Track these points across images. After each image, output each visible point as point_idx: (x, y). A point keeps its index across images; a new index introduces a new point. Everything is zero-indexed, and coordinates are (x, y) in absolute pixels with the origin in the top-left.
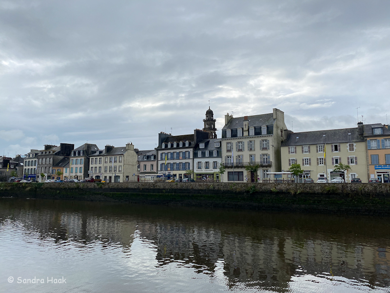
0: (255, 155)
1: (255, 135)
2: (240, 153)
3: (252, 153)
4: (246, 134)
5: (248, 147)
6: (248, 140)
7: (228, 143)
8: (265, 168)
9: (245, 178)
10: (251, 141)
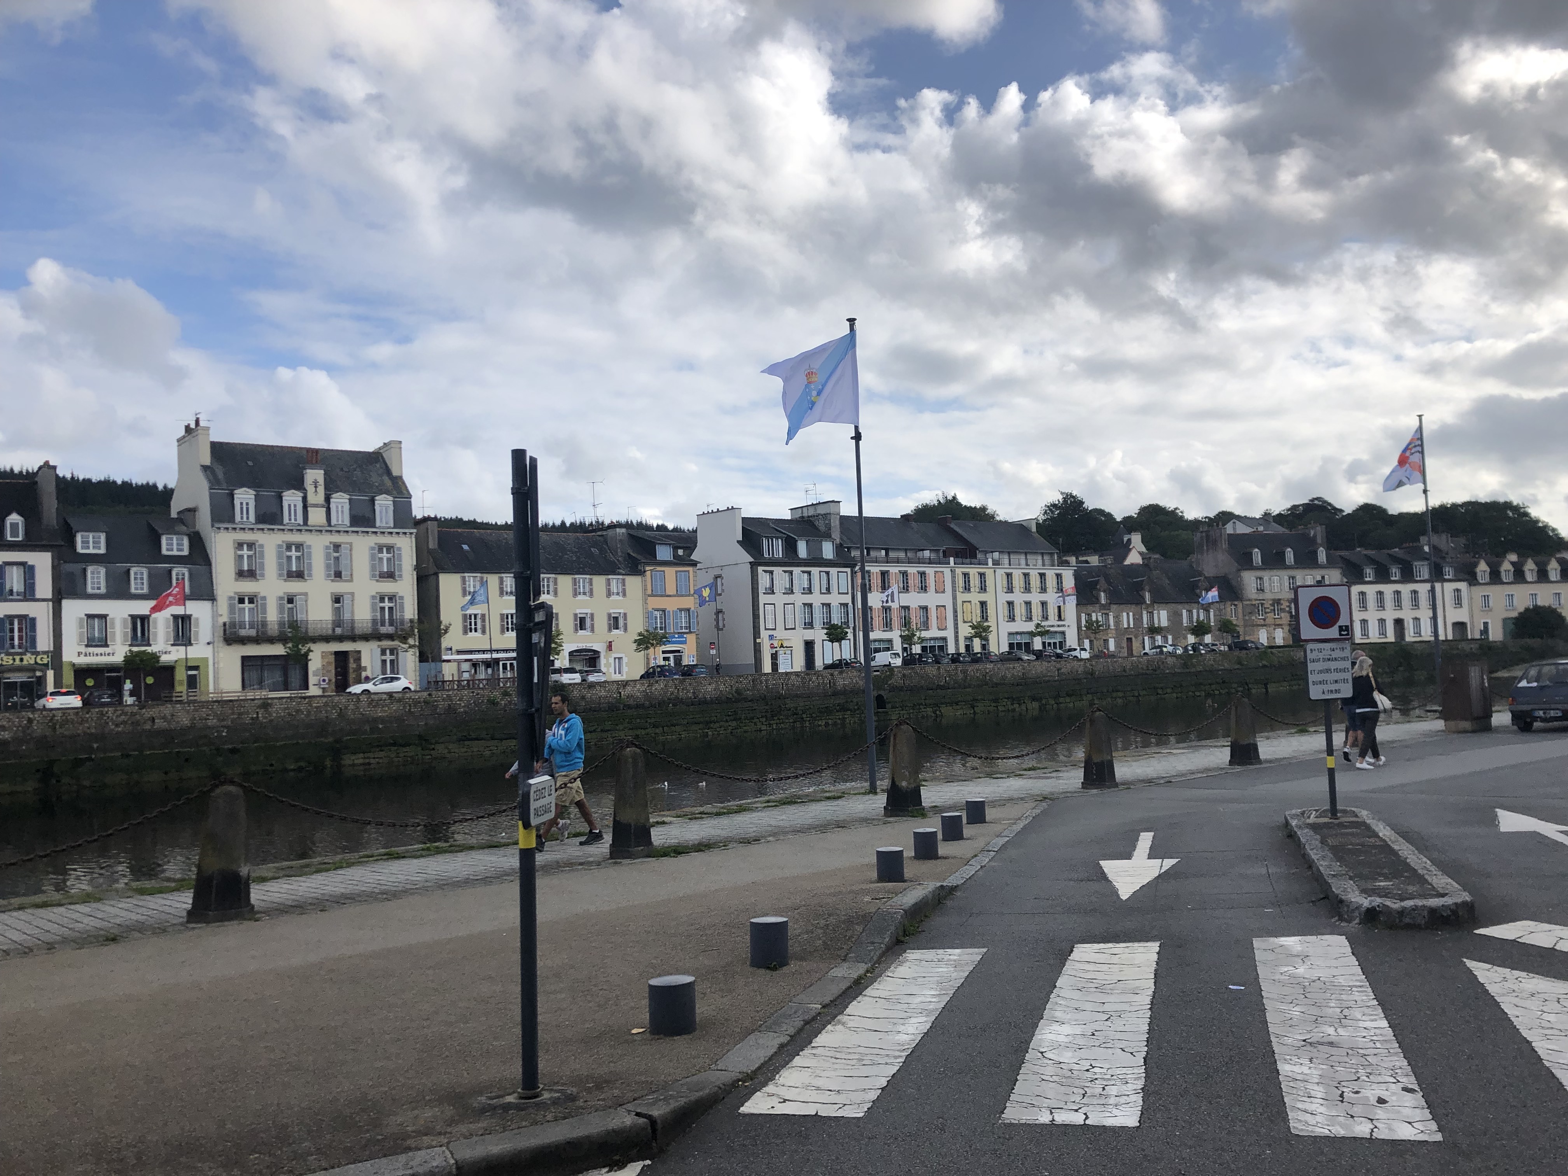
0: (352, 594)
1: (352, 525)
2: (294, 587)
3: (340, 587)
4: (317, 516)
5: (328, 567)
6: (327, 539)
7: (240, 545)
8: (386, 643)
9: (312, 680)
10: (337, 547)
